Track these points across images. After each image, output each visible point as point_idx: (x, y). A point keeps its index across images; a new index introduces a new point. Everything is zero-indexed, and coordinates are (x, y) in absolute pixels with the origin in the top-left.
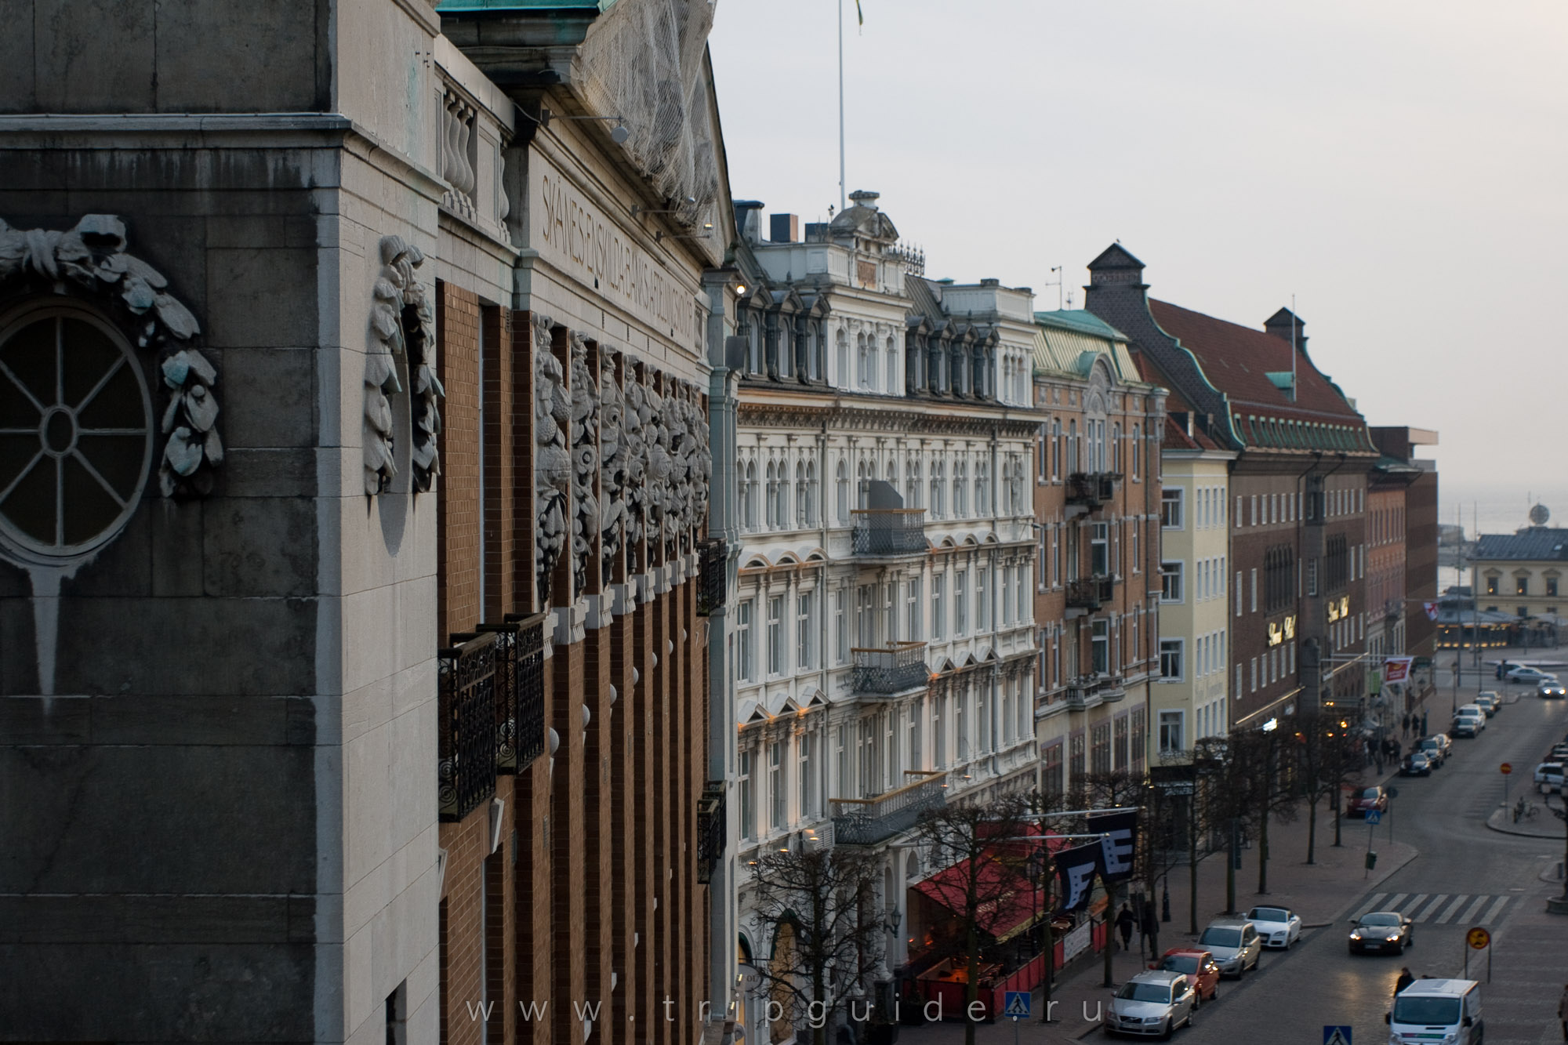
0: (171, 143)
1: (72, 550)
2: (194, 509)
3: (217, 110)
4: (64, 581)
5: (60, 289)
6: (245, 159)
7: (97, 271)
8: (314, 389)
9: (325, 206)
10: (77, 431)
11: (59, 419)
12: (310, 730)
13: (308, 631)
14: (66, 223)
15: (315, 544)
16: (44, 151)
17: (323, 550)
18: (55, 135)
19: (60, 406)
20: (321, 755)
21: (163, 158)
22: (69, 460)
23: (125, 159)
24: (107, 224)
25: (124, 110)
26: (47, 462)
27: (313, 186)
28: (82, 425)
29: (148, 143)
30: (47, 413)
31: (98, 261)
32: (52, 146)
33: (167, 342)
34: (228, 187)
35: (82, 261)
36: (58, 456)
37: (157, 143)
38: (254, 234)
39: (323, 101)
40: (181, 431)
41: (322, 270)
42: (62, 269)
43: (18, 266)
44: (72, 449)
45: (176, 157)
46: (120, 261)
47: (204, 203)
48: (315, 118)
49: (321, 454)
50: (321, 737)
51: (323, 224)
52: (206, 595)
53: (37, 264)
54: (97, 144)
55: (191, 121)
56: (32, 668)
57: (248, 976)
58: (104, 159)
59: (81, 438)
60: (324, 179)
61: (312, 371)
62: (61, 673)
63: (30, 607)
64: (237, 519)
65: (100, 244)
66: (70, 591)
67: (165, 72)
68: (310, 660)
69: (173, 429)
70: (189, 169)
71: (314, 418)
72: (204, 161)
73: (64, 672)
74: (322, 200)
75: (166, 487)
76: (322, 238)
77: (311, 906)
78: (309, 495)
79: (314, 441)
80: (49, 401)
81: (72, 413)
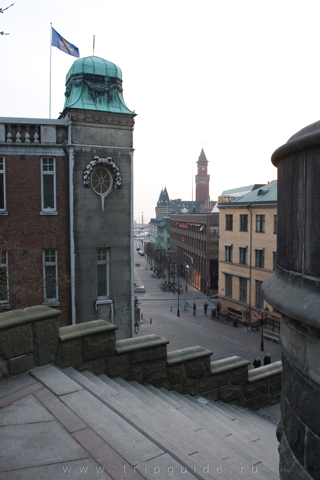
0: (116, 150)
1: (103, 194)
2: (118, 189)
3: (121, 147)
4: (105, 197)
5: (104, 165)
6: (124, 152)
7: (109, 163)
8: (131, 177)
9: (132, 158)
10: (103, 181)
11: (101, 180)
12: (130, 213)
13: (130, 203)
14: (105, 158)
15: (131, 193)
16: (103, 150)
17: (131, 194)
18: (104, 148)
19: (101, 178)
20: (131, 216)
21: (115, 151)
22: (102, 184)
23: (111, 151)
24: (110, 158)
25: (111, 146)
26: (100, 184)
27: (131, 156)
28: (104, 180)
29: (114, 150)
30: (100, 179)
31: (110, 162)
32: (104, 150)
33: (117, 171)
34: (122, 155)
35: (108, 162)
36: (101, 184)
37: (115, 150)
38: (125, 160)
39: (132, 147)
40: (119, 181)
41: (131, 164)
42: (106, 163)
43: (101, 162)
44: (103, 183)
45: (117, 151)
46: (112, 163)
47: (120, 157)
48: (131, 148)
49: (131, 184)
50: (131, 214)
51: (132, 160)
52: (120, 199)
53: (103, 162)
54: (109, 149)
55: (119, 148)
56: (101, 206)
57: (124, 239)
58: (109, 151)
59: (104, 182)
60: (132, 155)
61: (130, 175)
62: (104, 207)
63: (101, 200)
64: (123, 191)
65: (109, 160)
66: (105, 198)
67: (115, 142)
68: (130, 206)
69: (117, 181)
70: (118, 153)
71: (131, 180)
72: (120, 152)
73: (105, 207)
74: (131, 157)
75: (116, 187)
76: (131, 161)
77: (130, 232)
78: (130, 188)
79: (131, 182)
80: (100, 177)
81: (103, 179)
